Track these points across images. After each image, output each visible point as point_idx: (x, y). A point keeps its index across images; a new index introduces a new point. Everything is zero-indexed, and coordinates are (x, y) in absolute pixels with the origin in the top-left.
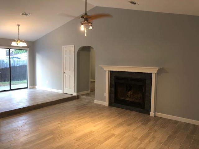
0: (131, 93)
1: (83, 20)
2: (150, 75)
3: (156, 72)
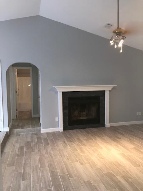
0: (78, 112)
1: (115, 34)
2: (103, 92)
3: (111, 89)
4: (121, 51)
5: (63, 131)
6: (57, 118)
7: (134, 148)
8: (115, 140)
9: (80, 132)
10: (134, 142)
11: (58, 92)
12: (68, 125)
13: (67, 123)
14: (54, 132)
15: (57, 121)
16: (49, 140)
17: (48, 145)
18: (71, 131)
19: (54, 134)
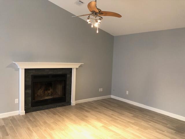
0: (42, 91)
2: (70, 70)
3: (78, 67)
4: (97, 32)
5: (24, 114)
6: (18, 99)
7: (103, 126)
8: (83, 119)
9: (45, 114)
10: (102, 120)
11: (19, 69)
12: (30, 106)
13: (30, 105)
14: (13, 117)
15: (18, 102)
16: (7, 128)
17: (8, 135)
18: (34, 113)
19: (13, 119)
